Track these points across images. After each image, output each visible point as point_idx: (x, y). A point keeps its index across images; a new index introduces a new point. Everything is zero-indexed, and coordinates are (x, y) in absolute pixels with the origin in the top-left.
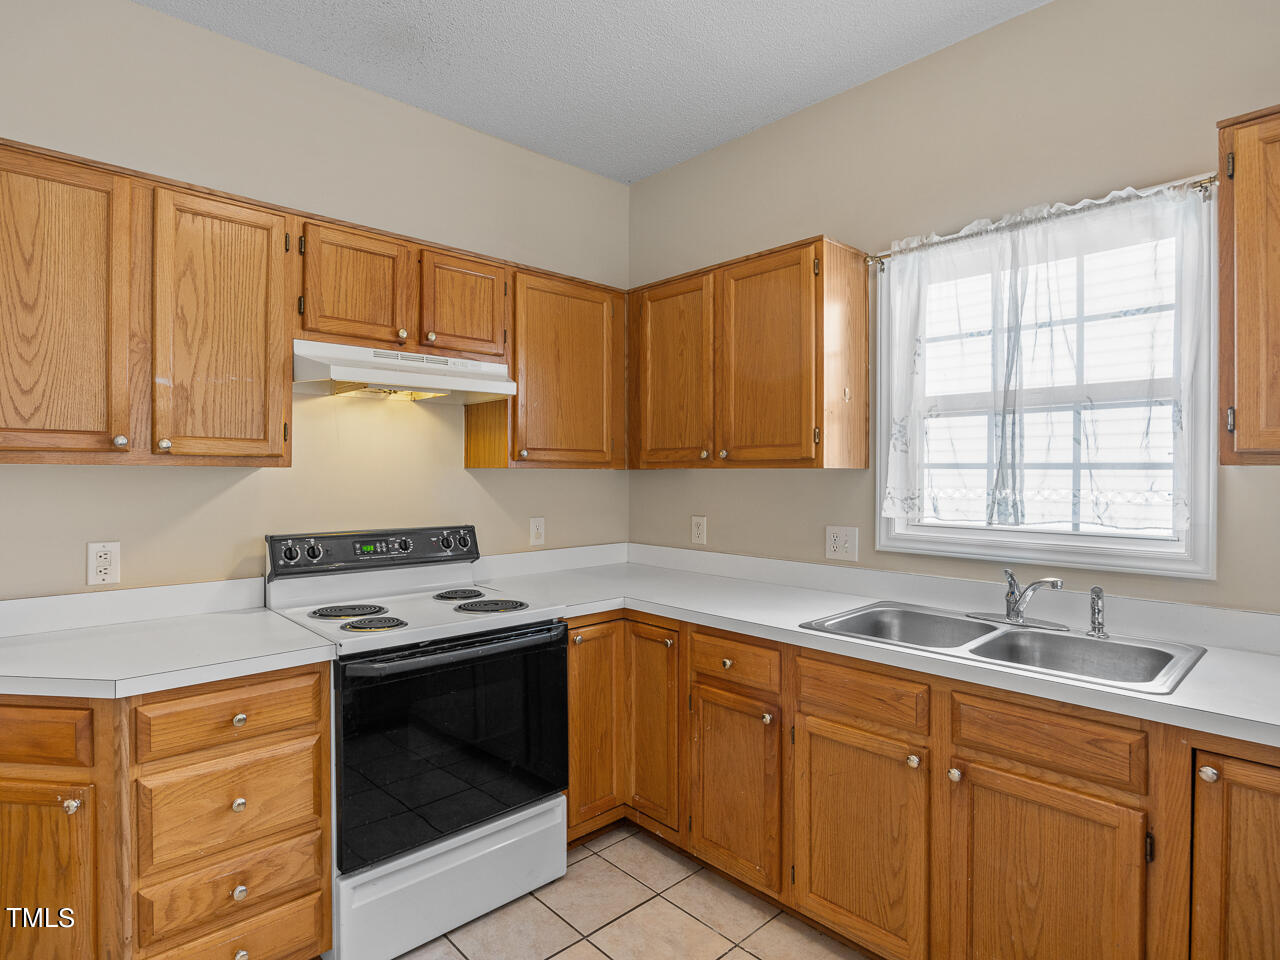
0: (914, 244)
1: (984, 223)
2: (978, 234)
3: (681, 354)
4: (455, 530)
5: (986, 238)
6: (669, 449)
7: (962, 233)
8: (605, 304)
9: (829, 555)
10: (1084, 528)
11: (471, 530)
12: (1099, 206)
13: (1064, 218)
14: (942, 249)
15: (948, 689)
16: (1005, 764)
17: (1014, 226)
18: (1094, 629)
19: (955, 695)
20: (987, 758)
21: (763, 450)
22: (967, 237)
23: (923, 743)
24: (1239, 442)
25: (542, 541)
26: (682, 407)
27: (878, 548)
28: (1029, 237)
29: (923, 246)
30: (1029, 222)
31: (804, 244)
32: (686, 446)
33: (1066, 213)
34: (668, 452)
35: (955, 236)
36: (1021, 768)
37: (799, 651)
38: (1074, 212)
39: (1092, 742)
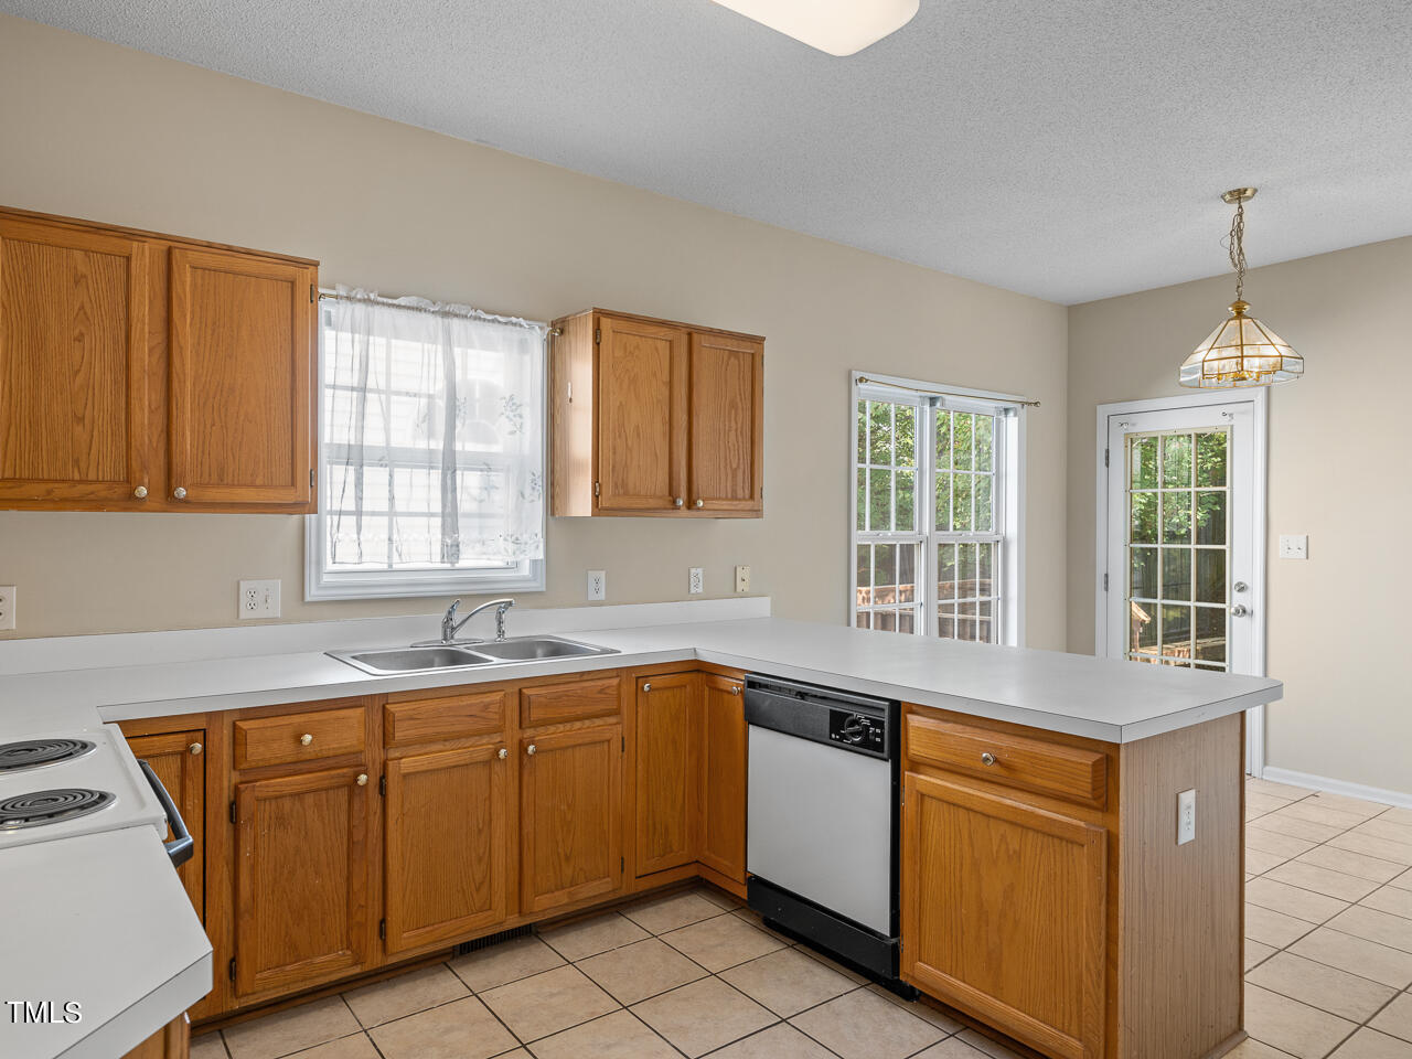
0: (359, 296)
1: (424, 303)
2: (418, 309)
5: (423, 315)
7: (402, 301)
9: (245, 614)
12: (499, 322)
13: (477, 322)
14: (385, 310)
15: (517, 689)
16: (552, 729)
17: (446, 314)
19: (524, 691)
20: (541, 730)
22: (409, 308)
23: (499, 739)
24: (603, 502)
27: (307, 598)
29: (367, 301)
30: (456, 316)
31: (301, 263)
33: (480, 318)
34: (50, 486)
35: (390, 301)
36: (561, 727)
37: (385, 697)
38: (485, 320)
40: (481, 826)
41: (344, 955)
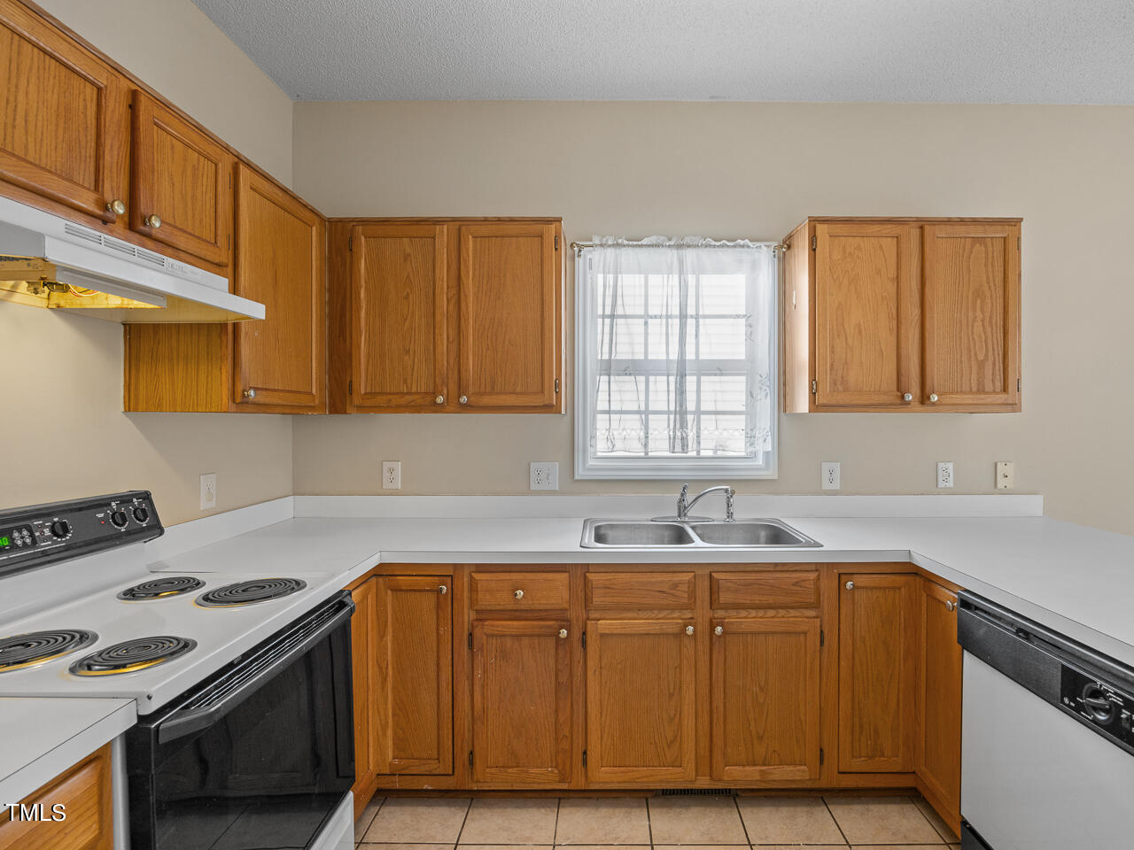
0: (610, 242)
1: (661, 239)
2: (657, 246)
3: (407, 297)
4: (125, 499)
5: (661, 250)
6: (393, 394)
7: (645, 242)
8: (314, 228)
9: (534, 486)
10: (703, 453)
11: (146, 496)
12: (728, 246)
13: (708, 249)
14: (630, 250)
15: (707, 572)
16: (743, 613)
17: (679, 246)
18: (728, 517)
19: (713, 574)
20: (733, 613)
21: (503, 397)
22: (649, 246)
23: (690, 616)
24: (820, 400)
25: (213, 504)
26: (408, 352)
27: (577, 477)
28: (690, 255)
29: (617, 245)
30: (689, 246)
31: (548, 221)
32: (414, 390)
33: (710, 246)
34: (390, 397)
35: (635, 243)
36: (753, 613)
37: (587, 567)
38: (714, 246)
39: (795, 584)
40: (672, 691)
41: (552, 772)
